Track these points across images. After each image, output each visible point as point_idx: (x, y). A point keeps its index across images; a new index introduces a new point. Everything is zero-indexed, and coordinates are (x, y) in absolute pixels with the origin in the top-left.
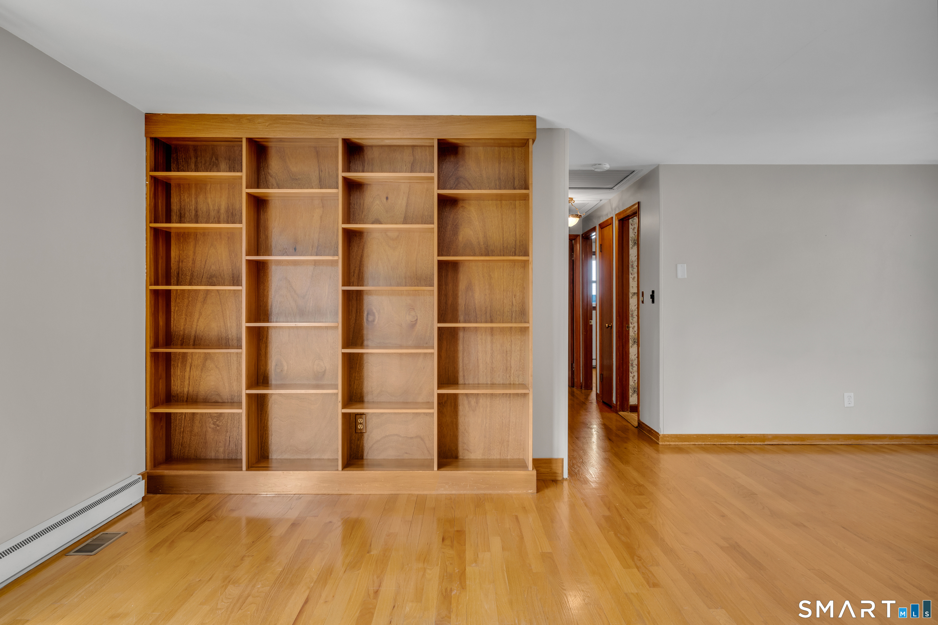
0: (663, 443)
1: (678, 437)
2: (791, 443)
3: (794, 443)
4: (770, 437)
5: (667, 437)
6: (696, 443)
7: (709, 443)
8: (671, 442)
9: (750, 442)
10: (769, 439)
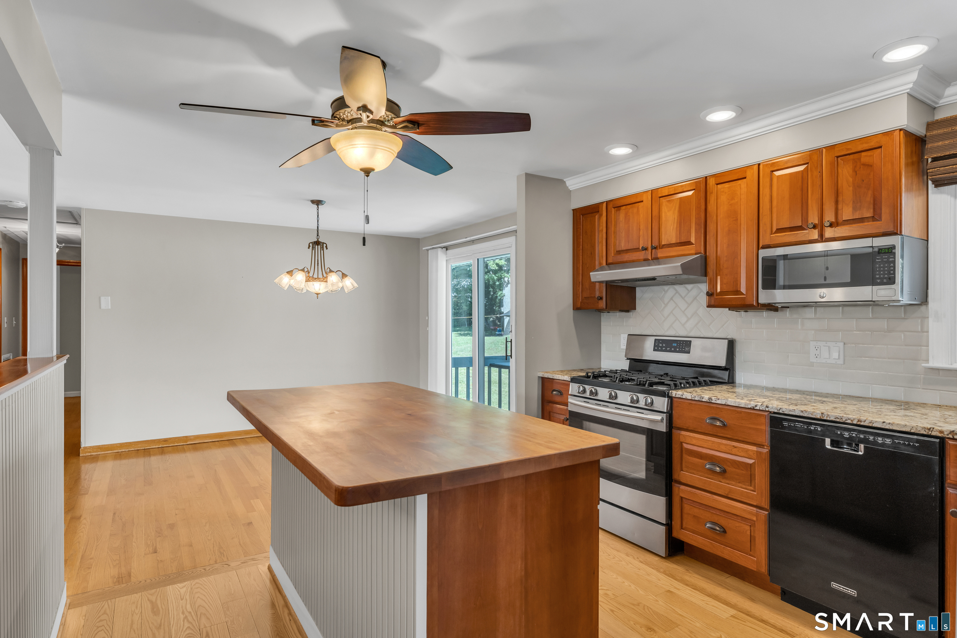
0: (84, 454)
1: (100, 448)
2: (210, 441)
3: (213, 440)
4: (192, 438)
5: (89, 449)
6: (120, 451)
7: (133, 449)
8: (93, 452)
9: (173, 444)
10: (191, 440)
